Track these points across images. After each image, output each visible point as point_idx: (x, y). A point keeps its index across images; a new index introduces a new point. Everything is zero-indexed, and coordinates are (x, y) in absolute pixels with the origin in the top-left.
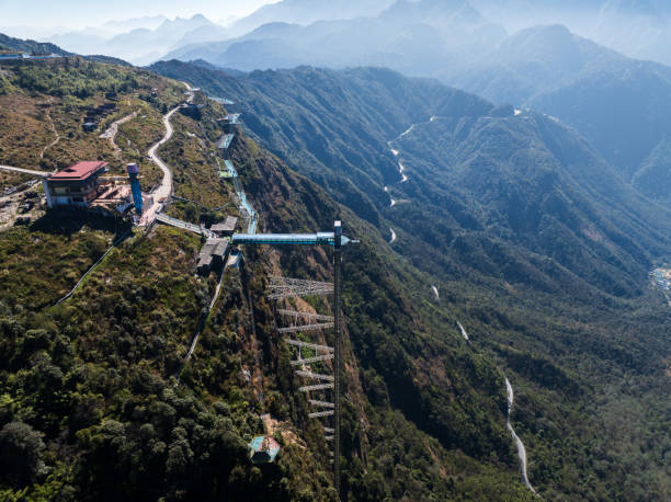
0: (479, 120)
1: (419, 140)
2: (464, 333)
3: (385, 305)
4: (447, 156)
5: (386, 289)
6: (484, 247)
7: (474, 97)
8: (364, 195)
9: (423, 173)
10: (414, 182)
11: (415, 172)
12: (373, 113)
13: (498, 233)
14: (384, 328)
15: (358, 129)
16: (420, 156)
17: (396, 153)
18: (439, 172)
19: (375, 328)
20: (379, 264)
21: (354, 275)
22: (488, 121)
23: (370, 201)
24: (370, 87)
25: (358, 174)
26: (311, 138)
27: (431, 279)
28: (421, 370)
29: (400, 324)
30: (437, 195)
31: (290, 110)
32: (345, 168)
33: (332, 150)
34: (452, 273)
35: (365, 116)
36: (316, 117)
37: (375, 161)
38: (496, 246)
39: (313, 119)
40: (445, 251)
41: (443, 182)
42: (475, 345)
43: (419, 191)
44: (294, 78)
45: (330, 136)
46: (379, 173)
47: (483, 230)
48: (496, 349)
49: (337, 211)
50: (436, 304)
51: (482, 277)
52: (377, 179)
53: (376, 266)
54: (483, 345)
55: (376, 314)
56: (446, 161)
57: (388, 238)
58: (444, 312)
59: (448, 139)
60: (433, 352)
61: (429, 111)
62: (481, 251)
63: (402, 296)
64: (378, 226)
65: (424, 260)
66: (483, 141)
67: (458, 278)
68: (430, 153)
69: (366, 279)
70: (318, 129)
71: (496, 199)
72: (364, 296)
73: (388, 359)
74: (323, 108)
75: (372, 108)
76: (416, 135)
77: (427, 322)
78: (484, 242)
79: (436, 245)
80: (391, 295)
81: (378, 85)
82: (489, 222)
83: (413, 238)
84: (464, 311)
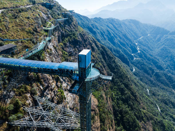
0: (164, 36)
1: (144, 41)
2: (159, 109)
3: (130, 97)
4: (153, 46)
5: (131, 91)
6: (165, 76)
7: (163, 29)
8: (125, 56)
9: (145, 51)
10: (142, 53)
11: (142, 50)
12: (130, 32)
13: (170, 72)
14: (128, 107)
15: (125, 36)
16: (144, 46)
17: (136, 44)
18: (150, 51)
19: (125, 107)
20: (129, 81)
21: (118, 84)
22: (168, 36)
23: (127, 58)
24: (130, 25)
25: (124, 49)
26: (110, 37)
27: (146, 86)
28: (143, 128)
29: (135, 106)
30: (149, 58)
31: (104, 28)
32: (120, 47)
33: (116, 41)
34: (153, 84)
35: (128, 32)
36: (112, 31)
37: (130, 46)
38: (170, 76)
39: (111, 31)
40: (151, 76)
41: (151, 54)
42: (163, 114)
43: (143, 56)
44: (107, 20)
45: (116, 37)
46: (130, 50)
47: (164, 71)
48: (171, 117)
49: (114, 59)
50: (148, 96)
51: (164, 87)
52: (130, 51)
53: (127, 81)
54: (166, 115)
55: (126, 101)
56: (153, 48)
57: (132, 70)
58: (151, 100)
59: (153, 41)
60: (148, 119)
61: (148, 33)
62: (164, 78)
63: (137, 94)
64: (129, 66)
65: (144, 79)
66: (166, 42)
67: (155, 86)
68: (147, 45)
69: (123, 86)
70: (112, 34)
71: (169, 61)
72: (121, 93)
73: (129, 123)
74: (114, 29)
75: (130, 31)
76: (143, 39)
77: (146, 104)
78: (165, 75)
79: (148, 74)
80: (132, 93)
81: (132, 24)
82: (167, 68)
83: (140, 71)
84: (158, 99)
